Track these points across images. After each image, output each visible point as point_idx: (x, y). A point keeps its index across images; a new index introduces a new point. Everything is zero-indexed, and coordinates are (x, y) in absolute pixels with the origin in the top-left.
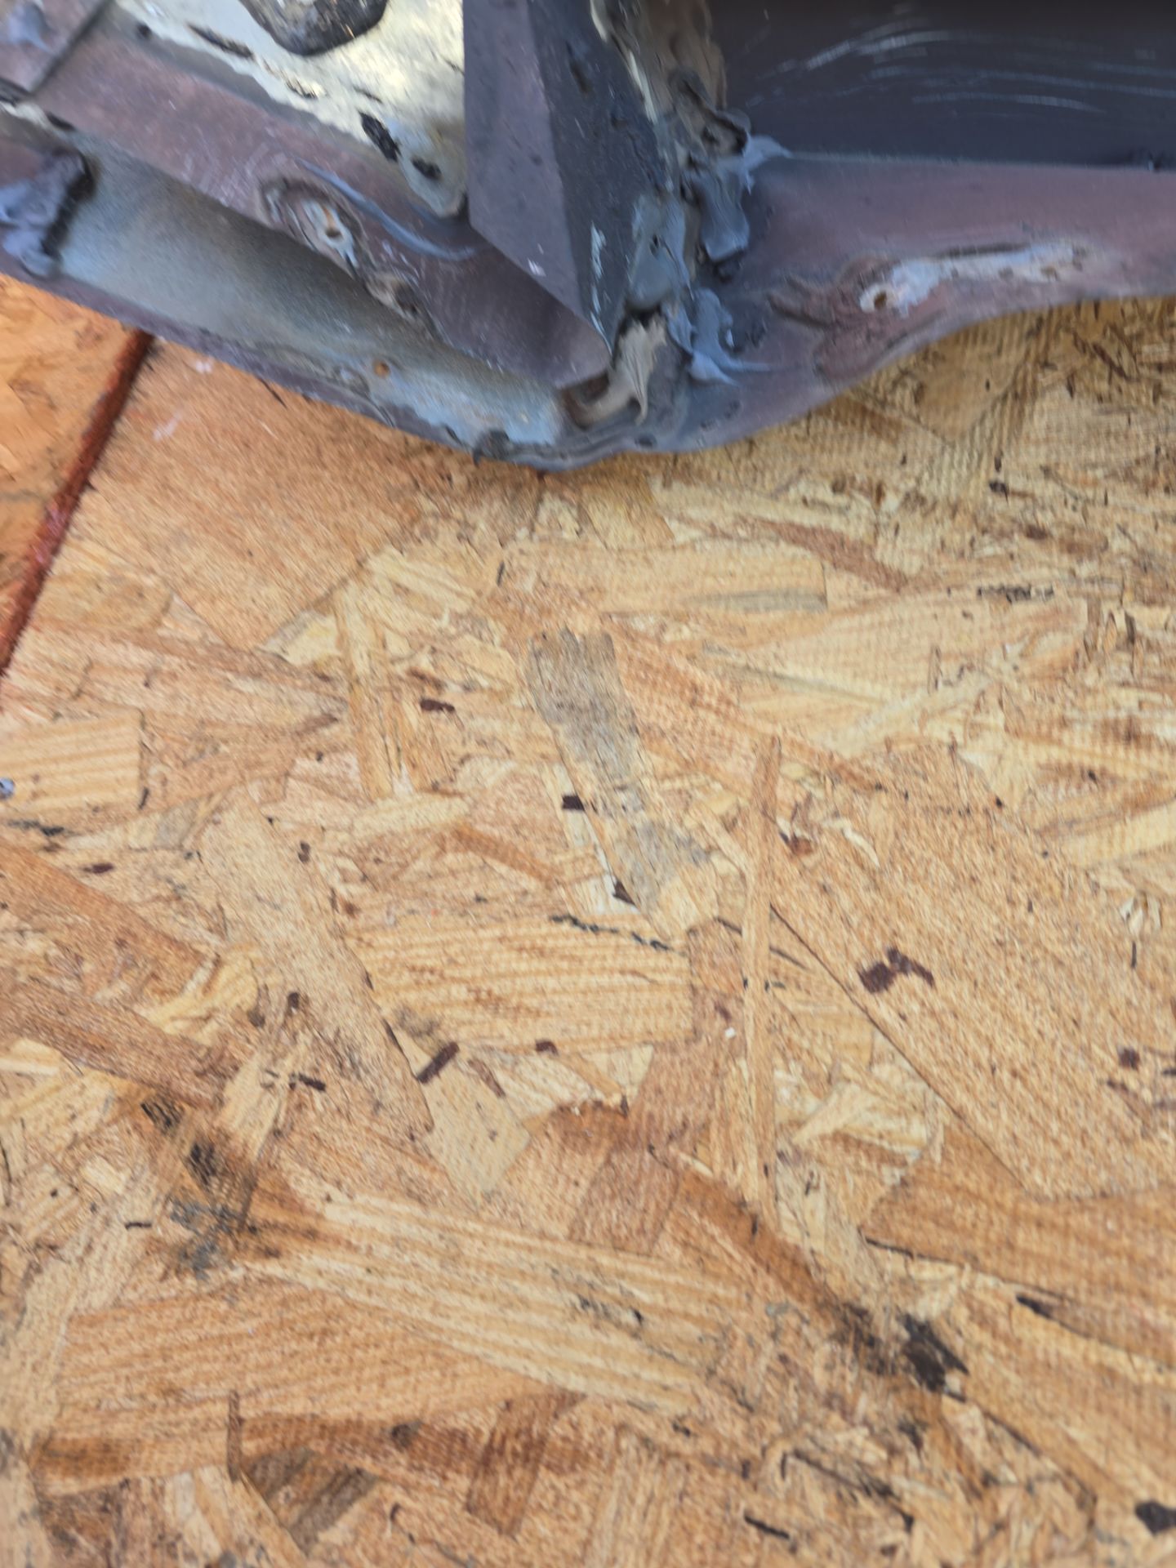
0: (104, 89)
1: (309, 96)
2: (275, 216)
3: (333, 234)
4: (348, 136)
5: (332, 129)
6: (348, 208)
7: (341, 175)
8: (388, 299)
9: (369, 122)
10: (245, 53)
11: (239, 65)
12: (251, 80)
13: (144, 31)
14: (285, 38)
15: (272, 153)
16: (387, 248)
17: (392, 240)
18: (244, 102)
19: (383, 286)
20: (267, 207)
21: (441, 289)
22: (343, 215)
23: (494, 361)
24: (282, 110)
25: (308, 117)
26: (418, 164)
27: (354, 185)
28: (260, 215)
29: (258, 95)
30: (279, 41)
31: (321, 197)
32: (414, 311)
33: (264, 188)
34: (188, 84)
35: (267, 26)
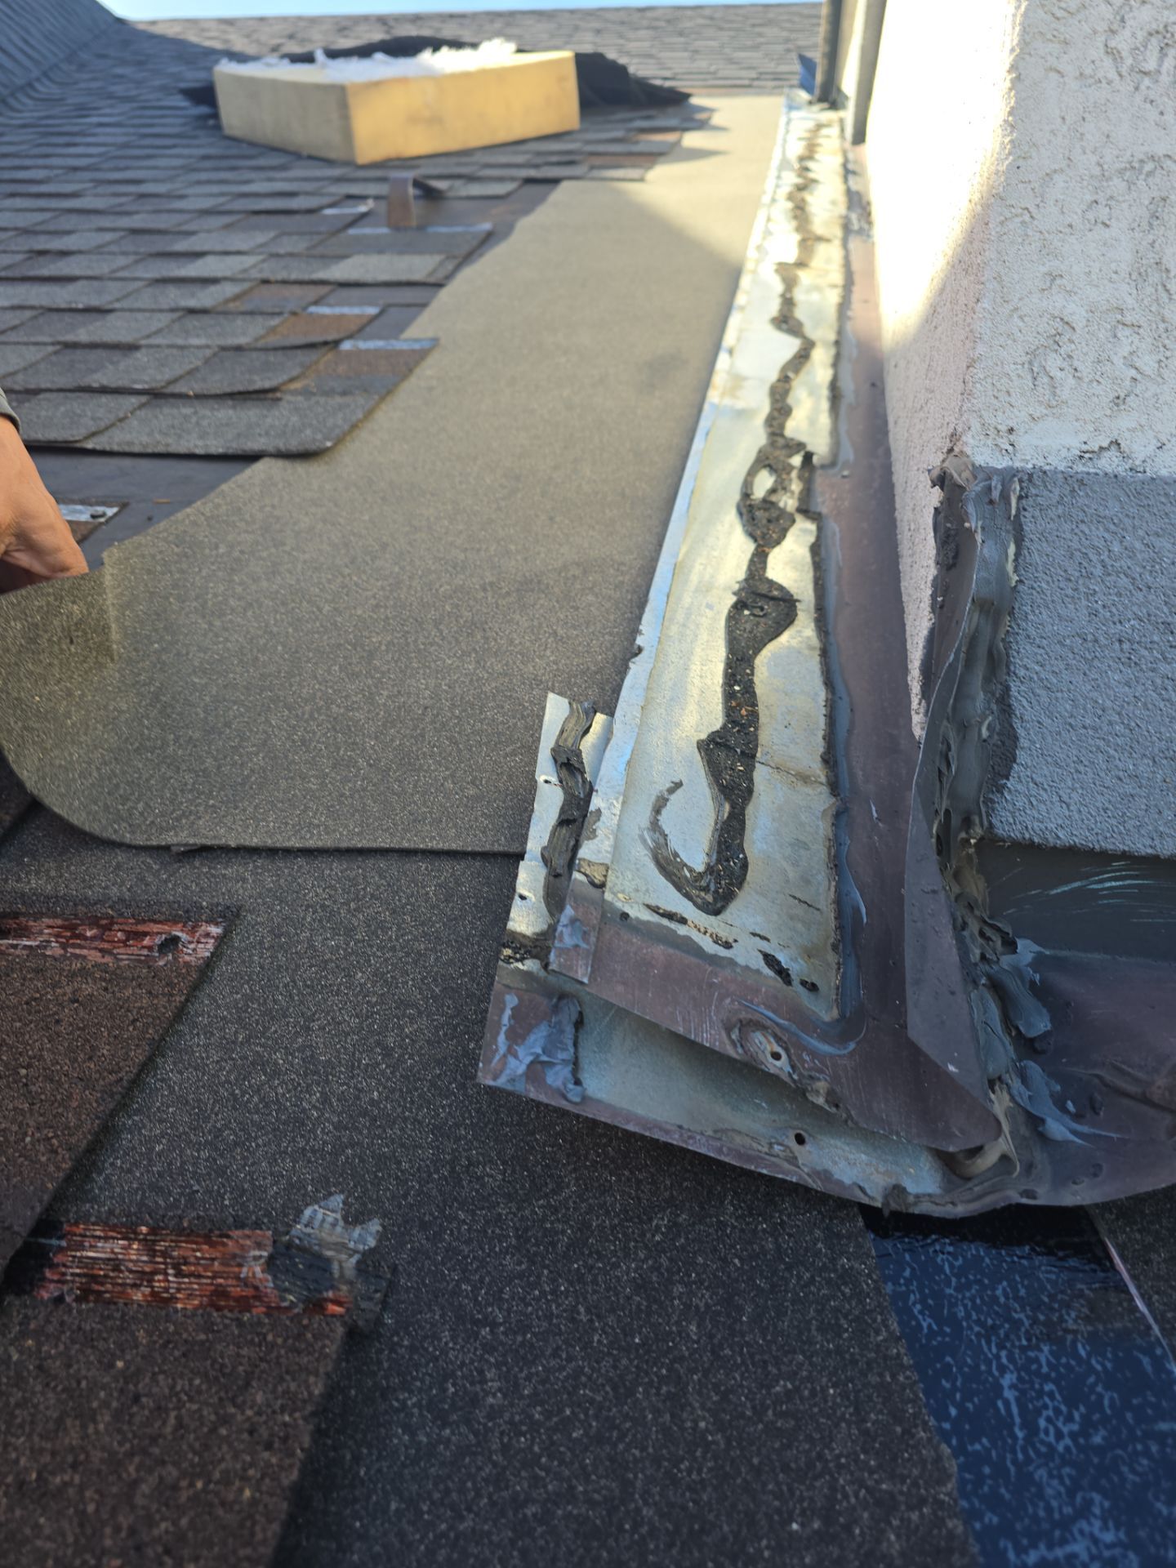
1: (728, 945)
2: (740, 1050)
3: (776, 1056)
4: (758, 972)
5: (747, 968)
6: (779, 1034)
7: (768, 1007)
8: (822, 1100)
9: (770, 960)
10: (682, 920)
11: (682, 930)
12: (688, 939)
13: (624, 916)
14: (702, 904)
15: (721, 999)
16: (806, 1057)
17: (805, 1048)
18: (693, 960)
19: (817, 1092)
20: (733, 1043)
21: (844, 1080)
22: (778, 1040)
23: (898, 1134)
24: (713, 959)
25: (732, 962)
26: (804, 983)
27: (774, 1012)
28: (730, 1051)
29: (698, 951)
30: (695, 904)
31: (762, 1028)
32: (837, 1106)
33: (728, 1030)
34: (659, 952)
35: (688, 897)
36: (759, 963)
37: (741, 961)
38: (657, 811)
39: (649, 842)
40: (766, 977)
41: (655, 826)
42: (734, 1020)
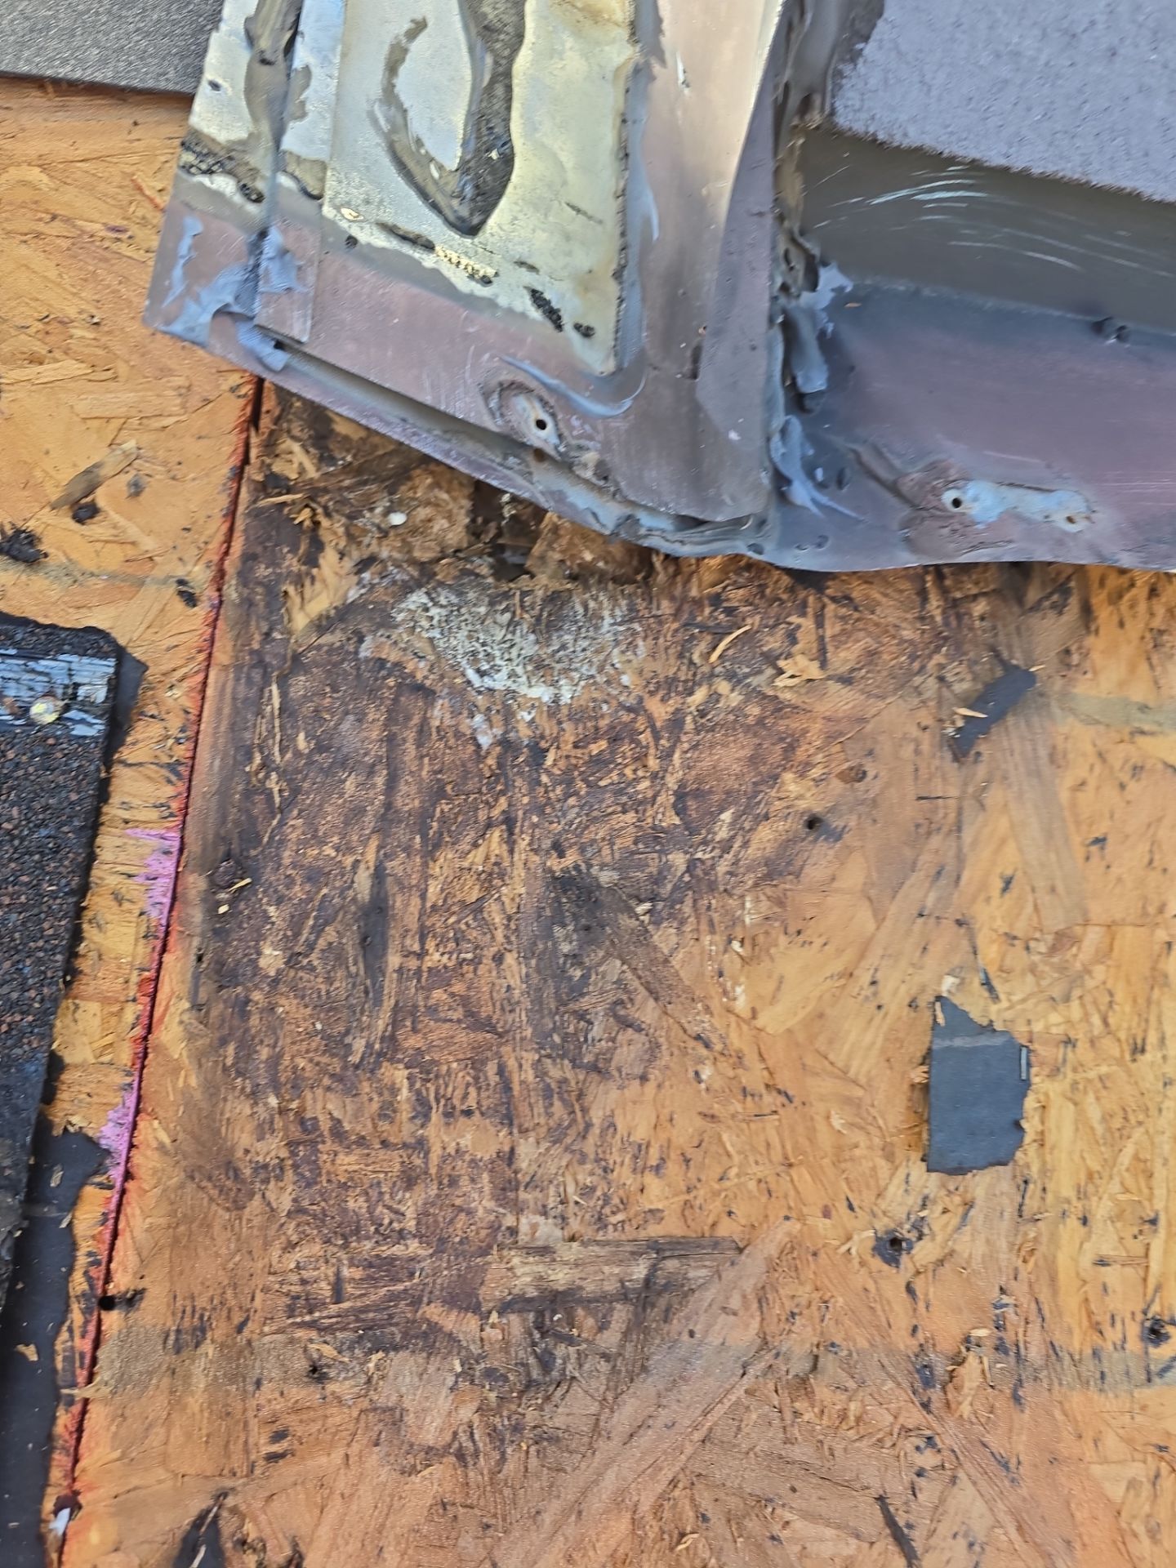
0: (348, 317)
1: (486, 281)
2: (500, 422)
3: (541, 425)
4: (523, 315)
5: (510, 311)
6: (546, 397)
7: (534, 363)
8: (588, 474)
9: (537, 297)
10: (429, 247)
11: (428, 261)
12: (436, 272)
13: (352, 241)
14: (452, 218)
15: (478, 355)
16: (575, 422)
17: (574, 412)
18: (443, 301)
20: (492, 413)
22: (545, 404)
24: (469, 300)
25: (491, 304)
26: (578, 327)
27: (542, 367)
28: (489, 422)
29: (448, 289)
30: (447, 221)
31: (529, 391)
33: (486, 396)
34: (400, 291)
35: (435, 207)
36: (526, 304)
37: (503, 301)
38: (392, 68)
39: (382, 122)
40: (534, 321)
41: (389, 95)
42: (494, 382)
